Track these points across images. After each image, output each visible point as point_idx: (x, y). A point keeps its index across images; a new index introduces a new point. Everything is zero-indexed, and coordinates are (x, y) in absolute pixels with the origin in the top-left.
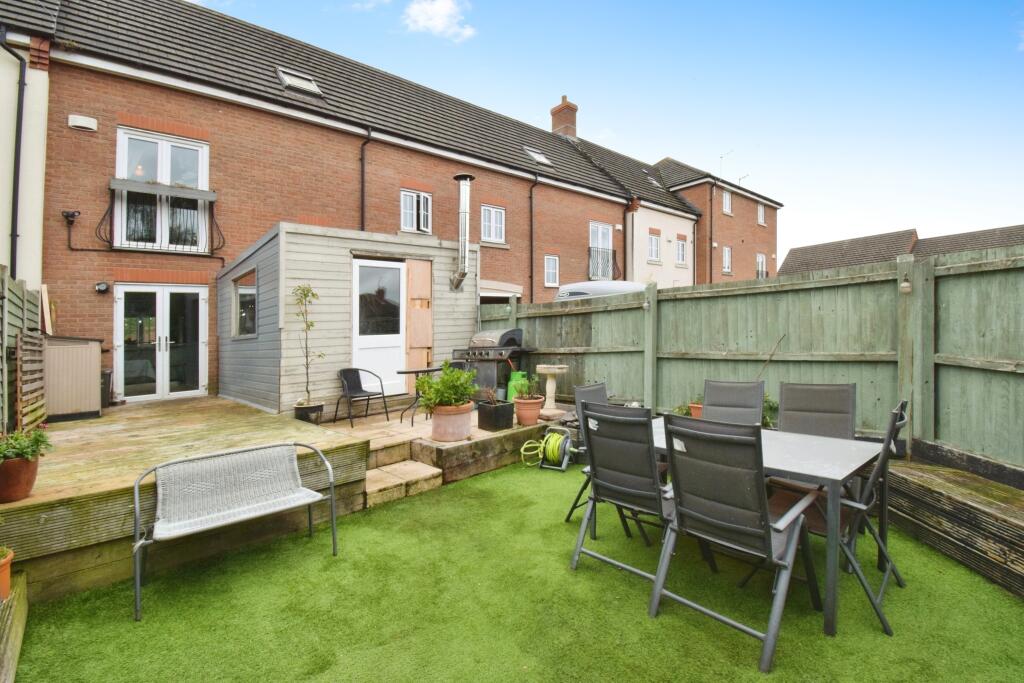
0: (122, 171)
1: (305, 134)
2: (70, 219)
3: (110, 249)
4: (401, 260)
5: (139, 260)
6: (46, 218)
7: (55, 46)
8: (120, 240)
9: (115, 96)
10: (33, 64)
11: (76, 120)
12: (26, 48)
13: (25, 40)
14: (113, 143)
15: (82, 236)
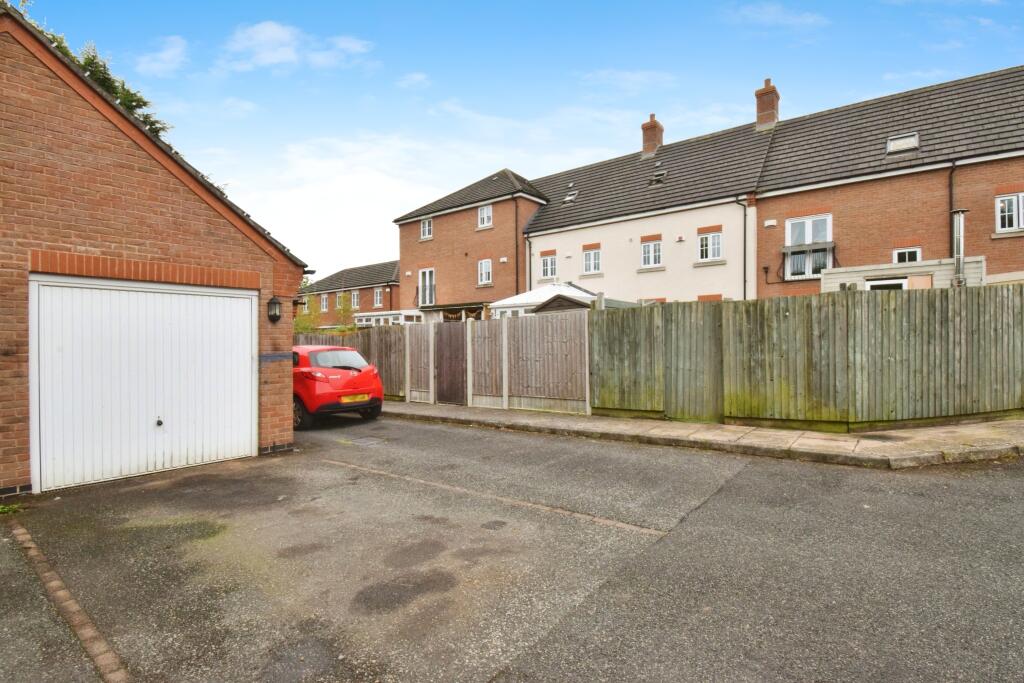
0: (788, 242)
1: (897, 184)
2: (766, 270)
3: (784, 281)
4: (906, 278)
5: (797, 286)
6: (758, 271)
7: (756, 193)
8: (788, 277)
9: (784, 206)
10: (749, 205)
11: (768, 223)
12: (744, 200)
13: (744, 197)
14: (784, 228)
15: (772, 277)
